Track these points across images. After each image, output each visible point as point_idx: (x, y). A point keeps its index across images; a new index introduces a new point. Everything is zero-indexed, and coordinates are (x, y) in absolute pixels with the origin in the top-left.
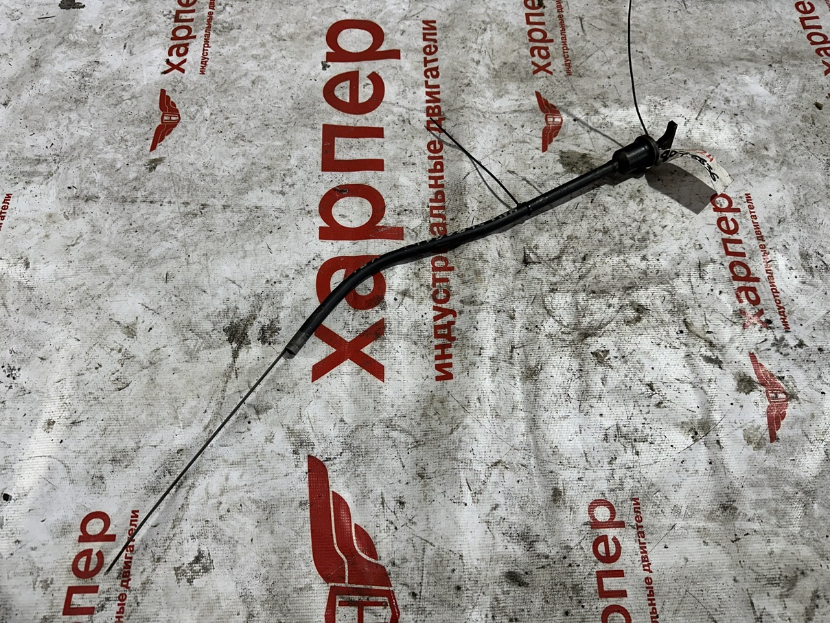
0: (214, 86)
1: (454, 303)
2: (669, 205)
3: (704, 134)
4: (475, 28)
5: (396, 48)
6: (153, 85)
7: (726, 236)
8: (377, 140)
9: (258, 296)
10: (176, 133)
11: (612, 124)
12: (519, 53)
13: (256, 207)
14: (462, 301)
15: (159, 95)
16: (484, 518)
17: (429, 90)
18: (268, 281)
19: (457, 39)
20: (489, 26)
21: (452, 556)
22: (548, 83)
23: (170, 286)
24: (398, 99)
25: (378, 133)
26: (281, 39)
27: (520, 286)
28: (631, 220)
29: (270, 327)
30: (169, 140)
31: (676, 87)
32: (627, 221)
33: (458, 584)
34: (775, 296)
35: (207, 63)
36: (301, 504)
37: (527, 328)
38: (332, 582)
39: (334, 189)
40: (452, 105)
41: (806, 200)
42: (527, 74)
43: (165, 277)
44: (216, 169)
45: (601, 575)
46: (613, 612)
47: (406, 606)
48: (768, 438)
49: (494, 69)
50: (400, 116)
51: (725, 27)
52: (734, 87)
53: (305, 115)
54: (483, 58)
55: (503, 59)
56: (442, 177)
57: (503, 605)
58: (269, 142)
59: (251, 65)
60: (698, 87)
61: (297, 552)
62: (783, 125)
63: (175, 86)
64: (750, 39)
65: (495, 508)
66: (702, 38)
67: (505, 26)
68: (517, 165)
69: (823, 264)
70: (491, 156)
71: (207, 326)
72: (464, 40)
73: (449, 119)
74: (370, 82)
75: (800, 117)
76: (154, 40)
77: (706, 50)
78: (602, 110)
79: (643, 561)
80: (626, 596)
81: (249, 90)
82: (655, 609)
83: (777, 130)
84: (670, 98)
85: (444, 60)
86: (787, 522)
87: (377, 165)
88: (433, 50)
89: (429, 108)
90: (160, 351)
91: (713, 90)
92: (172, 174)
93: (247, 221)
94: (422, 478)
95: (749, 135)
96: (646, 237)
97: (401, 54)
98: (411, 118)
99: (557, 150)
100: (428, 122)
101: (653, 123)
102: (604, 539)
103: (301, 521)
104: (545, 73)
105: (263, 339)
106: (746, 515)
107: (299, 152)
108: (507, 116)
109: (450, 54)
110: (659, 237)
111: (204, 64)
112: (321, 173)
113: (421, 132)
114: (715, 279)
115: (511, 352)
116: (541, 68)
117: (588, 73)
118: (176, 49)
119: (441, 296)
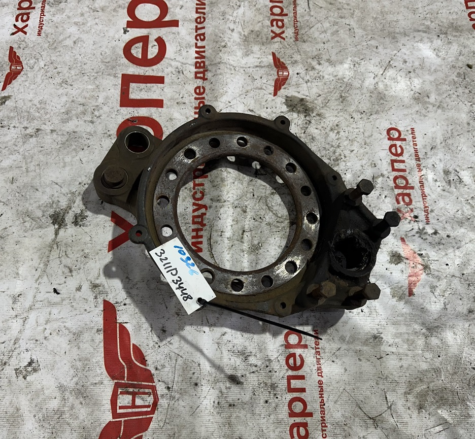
0: (47, 45)
1: (206, 201)
2: (357, 136)
3: (386, 85)
4: (232, 5)
5: (176, 19)
6: (5, 43)
7: (394, 158)
8: (159, 85)
9: (73, 193)
10: (20, 78)
11: (323, 77)
12: (262, 24)
13: (74, 132)
14: (211, 199)
15: (8, 51)
16: (216, 340)
17: (197, 50)
18: (80, 183)
19: (219, 12)
20: (242, 3)
21: (194, 364)
22: (281, 46)
23: (14, 186)
24: (176, 56)
25: (160, 80)
26: (95, 10)
27: (252, 190)
28: (330, 146)
29: (80, 215)
30: (15, 83)
31: (370, 51)
32: (327, 146)
33: (196, 382)
34: (423, 199)
35: (43, 28)
36: (98, 330)
37: (254, 219)
38: (117, 379)
39: (128, 120)
40: (213, 61)
41: (452, 133)
42: (267, 39)
43: (11, 180)
44: (47, 105)
45: (290, 378)
46: (296, 401)
47: (163, 395)
48: (408, 294)
49: (244, 35)
50: (176, 68)
51: (410, 6)
52: (411, 52)
53: (110, 67)
54: (237, 27)
55: (251, 28)
57: (225, 396)
58: (84, 86)
59: (73, 30)
60: (385, 51)
61: (94, 361)
62: (443, 79)
63: (20, 44)
64: (428, 16)
65: (224, 335)
66: (393, 14)
67: (254, 4)
68: (255, 105)
69: (458, 178)
70: (238, 99)
71: (39, 213)
72: (224, 14)
73: (210, 71)
74: (156, 44)
75: (456, 74)
76: (6, 9)
77: (395, 23)
78: (317, 67)
79: (318, 370)
80: (305, 392)
81: (72, 48)
82: (323, 400)
83: (438, 83)
84: (365, 59)
85: (209, 28)
86: (414, 347)
87: (158, 103)
88: (202, 20)
89: (197, 63)
90: (7, 229)
91: (396, 54)
92: (16, 107)
93: (67, 141)
94: (178, 316)
95: (418, 87)
96: (339, 158)
97: (179, 24)
98: (184, 69)
99: (284, 95)
100: (196, 73)
101: (352, 77)
102: (294, 355)
103: (97, 341)
104: (280, 39)
105: (76, 223)
106: (388, 342)
107: (105, 93)
108: (251, 69)
109: (214, 24)
110: (347, 158)
111: (41, 28)
112: (119, 108)
113: (191, 80)
114: (382, 188)
115: (243, 234)
116: (277, 35)
117: (310, 39)
118: (21, 17)
119: (199, 195)
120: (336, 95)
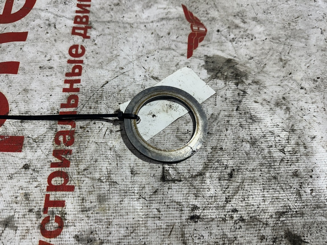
2: (315, 114)
14: (77, 237)
17: (80, 3)
27: (156, 212)
28: (280, 130)
32: (276, 130)
56: (78, 81)
68: (161, 71)
70: (135, 62)
73: (95, 29)
87: (12, 68)
89: (77, 17)
96: (297, 149)
99: (202, 56)
100: (74, 28)
108: (155, 25)
110: (309, 149)
113: (65, 36)
120: (273, 58)
